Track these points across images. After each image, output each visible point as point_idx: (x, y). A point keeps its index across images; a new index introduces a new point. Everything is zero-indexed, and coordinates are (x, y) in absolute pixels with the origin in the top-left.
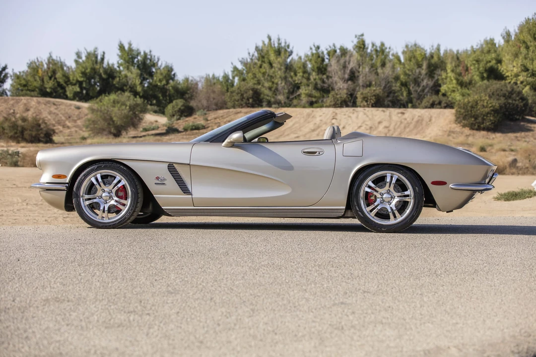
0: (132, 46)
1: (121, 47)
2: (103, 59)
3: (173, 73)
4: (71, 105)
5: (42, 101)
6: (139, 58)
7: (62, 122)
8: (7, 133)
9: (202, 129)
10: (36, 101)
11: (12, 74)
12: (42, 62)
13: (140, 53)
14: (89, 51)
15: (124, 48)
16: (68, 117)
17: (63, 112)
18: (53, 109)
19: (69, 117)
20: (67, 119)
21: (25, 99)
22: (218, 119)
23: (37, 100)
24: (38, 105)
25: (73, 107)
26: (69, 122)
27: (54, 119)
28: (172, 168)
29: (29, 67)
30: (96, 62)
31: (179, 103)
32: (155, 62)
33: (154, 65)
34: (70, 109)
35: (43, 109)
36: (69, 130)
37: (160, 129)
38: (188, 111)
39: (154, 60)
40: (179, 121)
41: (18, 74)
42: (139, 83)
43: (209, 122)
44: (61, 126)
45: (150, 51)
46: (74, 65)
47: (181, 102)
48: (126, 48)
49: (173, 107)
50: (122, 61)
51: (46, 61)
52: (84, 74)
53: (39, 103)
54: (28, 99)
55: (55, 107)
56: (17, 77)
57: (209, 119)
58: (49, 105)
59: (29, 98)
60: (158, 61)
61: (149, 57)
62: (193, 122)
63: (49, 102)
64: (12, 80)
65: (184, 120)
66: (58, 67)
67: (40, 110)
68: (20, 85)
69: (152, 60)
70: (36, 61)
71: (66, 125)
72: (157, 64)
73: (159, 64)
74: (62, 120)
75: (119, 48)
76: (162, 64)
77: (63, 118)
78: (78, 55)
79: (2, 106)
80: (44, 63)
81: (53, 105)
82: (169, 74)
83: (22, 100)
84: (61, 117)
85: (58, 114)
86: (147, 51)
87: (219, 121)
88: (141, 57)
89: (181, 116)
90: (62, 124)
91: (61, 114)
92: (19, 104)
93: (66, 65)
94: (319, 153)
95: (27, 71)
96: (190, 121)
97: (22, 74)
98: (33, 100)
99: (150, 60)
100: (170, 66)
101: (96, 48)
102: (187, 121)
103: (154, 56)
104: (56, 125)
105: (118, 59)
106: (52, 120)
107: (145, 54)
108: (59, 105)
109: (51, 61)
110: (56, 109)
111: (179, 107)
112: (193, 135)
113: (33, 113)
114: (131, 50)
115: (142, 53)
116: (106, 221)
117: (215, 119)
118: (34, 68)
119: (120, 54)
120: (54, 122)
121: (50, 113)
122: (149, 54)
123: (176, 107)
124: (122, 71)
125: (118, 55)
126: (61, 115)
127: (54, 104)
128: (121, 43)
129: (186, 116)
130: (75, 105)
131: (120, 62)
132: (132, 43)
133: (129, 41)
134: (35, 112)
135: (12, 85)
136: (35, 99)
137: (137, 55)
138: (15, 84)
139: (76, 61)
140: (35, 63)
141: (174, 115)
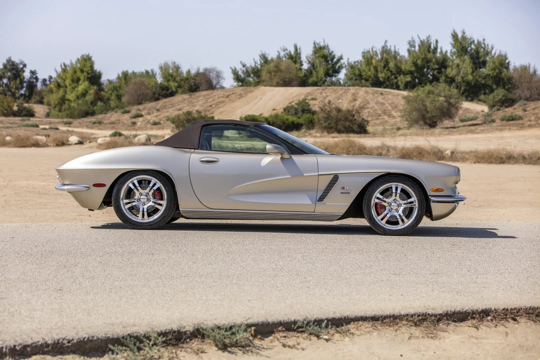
0: (465, 35)
1: (455, 36)
2: (436, 49)
3: (507, 61)
4: (398, 95)
5: (370, 91)
6: (473, 46)
7: (388, 111)
8: (322, 124)
9: (519, 119)
10: (364, 91)
11: (346, 63)
12: (376, 52)
13: (474, 41)
14: (422, 39)
15: (457, 36)
16: (394, 107)
17: (390, 102)
18: (380, 99)
19: (396, 107)
20: (393, 109)
21: (353, 89)
22: (536, 110)
23: (366, 90)
24: (365, 95)
25: (400, 97)
26: (395, 112)
27: (380, 109)
29: (363, 57)
30: (429, 52)
31: (500, 93)
32: (489, 50)
33: (487, 53)
34: (398, 98)
35: (370, 98)
36: (394, 120)
37: (478, 119)
38: (508, 102)
39: (488, 49)
40: (499, 112)
41: (353, 63)
42: (471, 72)
43: (527, 112)
44: (386, 115)
45: (484, 40)
46: (406, 54)
47: (502, 92)
48: (460, 36)
49: (494, 97)
50: (455, 50)
51: (381, 50)
52: (415, 64)
53: (367, 92)
54: (356, 89)
55: (383, 97)
56: (352, 67)
57: (528, 109)
58: (376, 95)
59: (357, 87)
60: (492, 49)
61: (483, 46)
62: (512, 113)
63: (376, 92)
64: (347, 69)
65: (504, 111)
66: (391, 57)
67: (368, 100)
68: (355, 75)
69: (486, 49)
70: (371, 51)
71: (392, 114)
72: (491, 52)
73: (493, 52)
74: (389, 110)
75: (452, 37)
76: (495, 53)
77: (389, 108)
78: (411, 44)
79: (331, 95)
80: (378, 52)
81: (380, 95)
82: (503, 63)
83: (350, 89)
84: (387, 107)
85: (384, 104)
86: (481, 40)
87: (538, 112)
88: (475, 46)
89: (501, 106)
90: (388, 114)
91: (389, 103)
92: (348, 94)
93: (399, 54)
95: (361, 61)
96: (509, 111)
97: (356, 64)
98: (362, 90)
99: (484, 49)
100: (504, 54)
101: (429, 36)
102: (506, 111)
103: (488, 45)
104: (382, 115)
105: (451, 48)
106: (378, 110)
107: (479, 42)
108: (387, 95)
109: (385, 51)
110: (383, 99)
111: (500, 97)
112: (508, 125)
113: (361, 103)
114: (464, 38)
115: (476, 42)
117: (534, 109)
118: (368, 58)
119: (453, 42)
120: (380, 112)
121: (377, 103)
122: (482, 42)
123: (496, 97)
124: (455, 60)
125: (451, 44)
126: (387, 105)
127: (382, 94)
128: (454, 32)
129: (506, 107)
130: (403, 95)
131: (453, 51)
132: (465, 31)
133: (462, 30)
134: (363, 102)
135: (346, 75)
136: (363, 89)
137: (471, 44)
138: (349, 74)
139: (409, 51)
140: (369, 52)
141: (494, 106)
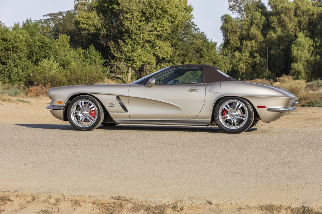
28: (118, 98)
94: (197, 90)
116: (83, 126)
